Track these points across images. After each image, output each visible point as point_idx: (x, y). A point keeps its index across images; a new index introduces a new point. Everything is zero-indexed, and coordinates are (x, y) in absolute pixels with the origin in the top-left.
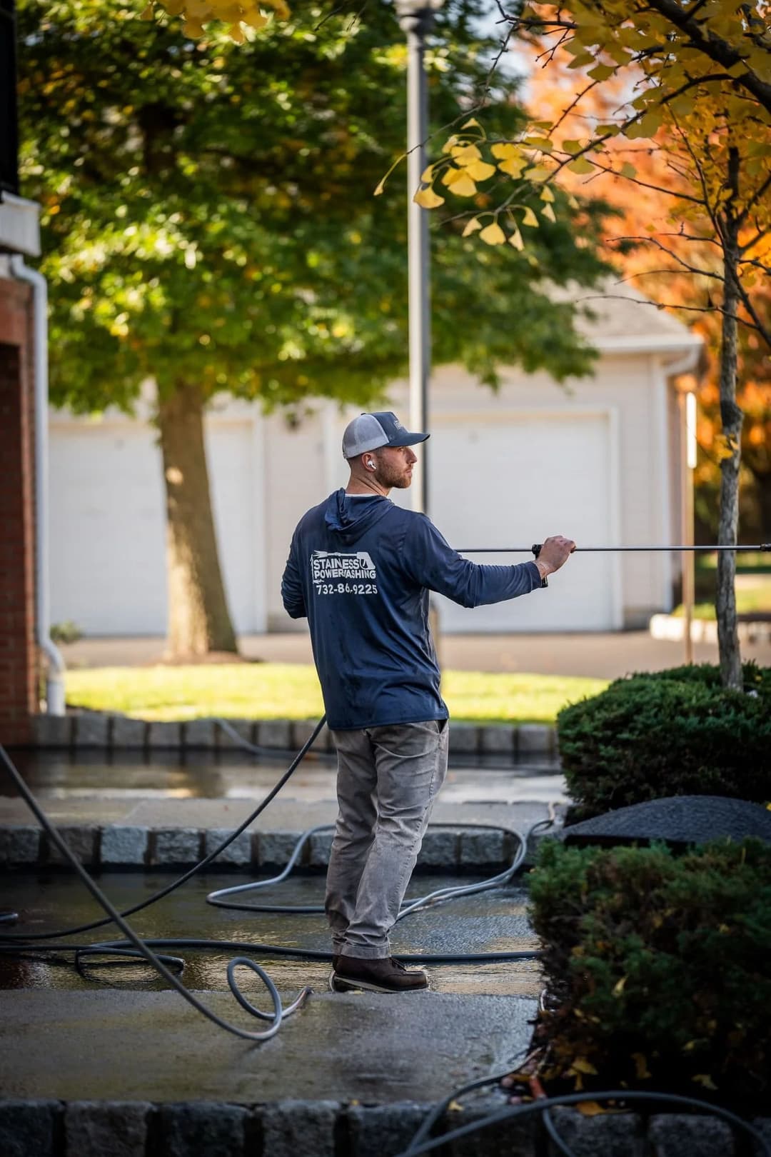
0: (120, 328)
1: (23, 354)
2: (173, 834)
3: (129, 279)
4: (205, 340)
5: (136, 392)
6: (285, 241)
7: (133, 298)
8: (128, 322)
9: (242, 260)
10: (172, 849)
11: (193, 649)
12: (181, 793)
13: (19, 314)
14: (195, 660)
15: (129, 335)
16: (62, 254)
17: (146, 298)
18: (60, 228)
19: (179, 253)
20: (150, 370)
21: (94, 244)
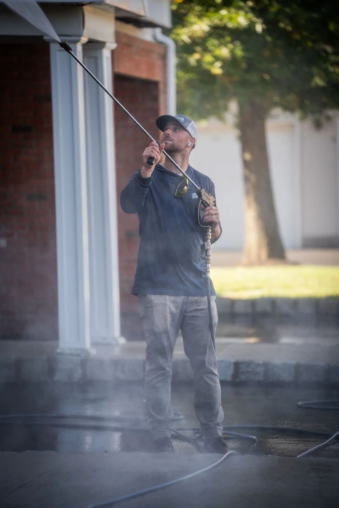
0: (217, 70)
1: (161, 86)
2: (249, 364)
3: (222, 41)
4: (267, 77)
5: (226, 108)
6: (315, 15)
7: (224, 52)
8: (222, 67)
9: (289, 28)
10: (248, 372)
11: (259, 257)
12: (252, 340)
13: (158, 63)
14: (260, 263)
15: (223, 74)
16: (184, 26)
17: (232, 52)
18: (183, 11)
19: (252, 24)
20: (235, 95)
21: (202, 20)
